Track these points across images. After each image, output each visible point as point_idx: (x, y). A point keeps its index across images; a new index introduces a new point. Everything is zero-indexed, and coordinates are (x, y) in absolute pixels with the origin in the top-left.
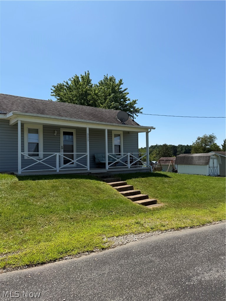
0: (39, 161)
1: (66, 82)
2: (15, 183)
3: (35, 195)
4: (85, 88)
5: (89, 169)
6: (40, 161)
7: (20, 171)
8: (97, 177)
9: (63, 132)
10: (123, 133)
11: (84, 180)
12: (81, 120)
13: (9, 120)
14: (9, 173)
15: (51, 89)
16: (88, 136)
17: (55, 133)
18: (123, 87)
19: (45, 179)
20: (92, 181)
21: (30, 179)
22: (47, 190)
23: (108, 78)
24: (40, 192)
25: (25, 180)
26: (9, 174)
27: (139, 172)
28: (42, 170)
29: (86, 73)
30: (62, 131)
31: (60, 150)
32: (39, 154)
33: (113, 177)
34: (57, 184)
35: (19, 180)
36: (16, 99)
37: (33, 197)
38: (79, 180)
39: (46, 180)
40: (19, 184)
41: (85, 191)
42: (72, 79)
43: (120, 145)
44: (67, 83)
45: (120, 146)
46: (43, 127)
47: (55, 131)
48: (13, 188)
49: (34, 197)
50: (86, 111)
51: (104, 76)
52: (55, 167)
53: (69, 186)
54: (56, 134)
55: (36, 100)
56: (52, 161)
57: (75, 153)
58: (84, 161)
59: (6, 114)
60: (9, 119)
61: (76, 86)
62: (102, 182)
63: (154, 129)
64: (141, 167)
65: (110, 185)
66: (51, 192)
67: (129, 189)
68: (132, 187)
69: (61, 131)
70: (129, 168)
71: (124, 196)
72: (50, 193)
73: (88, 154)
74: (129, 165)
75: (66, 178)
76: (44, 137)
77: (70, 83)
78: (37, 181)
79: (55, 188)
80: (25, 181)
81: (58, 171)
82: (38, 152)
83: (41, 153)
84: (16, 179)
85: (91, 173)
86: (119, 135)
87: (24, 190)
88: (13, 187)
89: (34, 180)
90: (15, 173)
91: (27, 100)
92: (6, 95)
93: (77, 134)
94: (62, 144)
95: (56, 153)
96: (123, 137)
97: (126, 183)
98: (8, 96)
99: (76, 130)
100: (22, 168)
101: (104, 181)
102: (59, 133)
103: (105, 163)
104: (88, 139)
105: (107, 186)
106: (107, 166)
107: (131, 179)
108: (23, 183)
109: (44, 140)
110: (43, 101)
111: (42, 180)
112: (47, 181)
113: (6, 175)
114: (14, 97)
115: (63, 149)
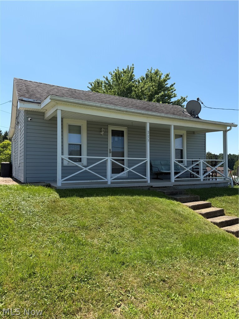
0: (85, 169)
1: (106, 77)
2: (54, 202)
3: (87, 224)
4: (128, 84)
5: (149, 182)
6: (87, 169)
7: (60, 182)
8: (164, 193)
9: (112, 130)
10: (187, 133)
11: (151, 198)
12: (140, 112)
13: (44, 113)
14: (44, 184)
15: (88, 87)
16: (148, 134)
17: (101, 131)
18: (169, 83)
19: (97, 195)
20: (161, 199)
21: (77, 196)
22: (104, 213)
23: (153, 72)
24: (93, 217)
25: (69, 196)
26: (44, 186)
27: (215, 187)
28: (89, 181)
29: (128, 68)
30: (111, 128)
31: (107, 154)
32: (82, 159)
33: (185, 194)
34: (116, 203)
35: (61, 197)
36: (53, 88)
37: (84, 228)
38: (144, 199)
39: (99, 196)
40: (60, 204)
41: (159, 217)
42: (113, 74)
43: (182, 149)
44: (107, 79)
45: (182, 151)
46: (88, 124)
47: (101, 129)
48: (52, 211)
49: (87, 229)
50: (137, 105)
51: (148, 70)
52: (105, 176)
53: (133, 208)
54: (103, 132)
55: (76, 91)
56: (102, 169)
57: (126, 158)
58: (143, 169)
59: (40, 103)
60: (44, 111)
61: (118, 82)
62: (176, 203)
63: (236, 126)
64: (216, 179)
65: (189, 207)
66: (110, 219)
67: (219, 214)
68: (223, 211)
69: (108, 128)
70: (202, 180)
71: (218, 226)
72: (109, 221)
73: (148, 159)
74: (202, 177)
75: (126, 195)
76: (88, 137)
77: (110, 78)
78: (86, 198)
79: (114, 211)
80: (68, 199)
81: (109, 183)
82: (81, 155)
83: (84, 157)
84: (56, 195)
85: (152, 187)
86: (181, 136)
87: (69, 213)
88: (52, 209)
89: (82, 196)
90: (52, 185)
91: (65, 90)
92: (40, 83)
93: (128, 134)
94: (110, 147)
95: (107, 158)
96: (187, 138)
97: (210, 204)
98: (42, 85)
99: (128, 128)
100: (62, 177)
101: (177, 200)
102: (106, 132)
103: (169, 174)
104: (149, 139)
105: (185, 208)
106: (173, 178)
107: (214, 197)
108: (66, 201)
109: (88, 140)
110: (85, 92)
111: (93, 196)
112: (100, 198)
113: (40, 188)
114: (49, 86)
115: (111, 153)
